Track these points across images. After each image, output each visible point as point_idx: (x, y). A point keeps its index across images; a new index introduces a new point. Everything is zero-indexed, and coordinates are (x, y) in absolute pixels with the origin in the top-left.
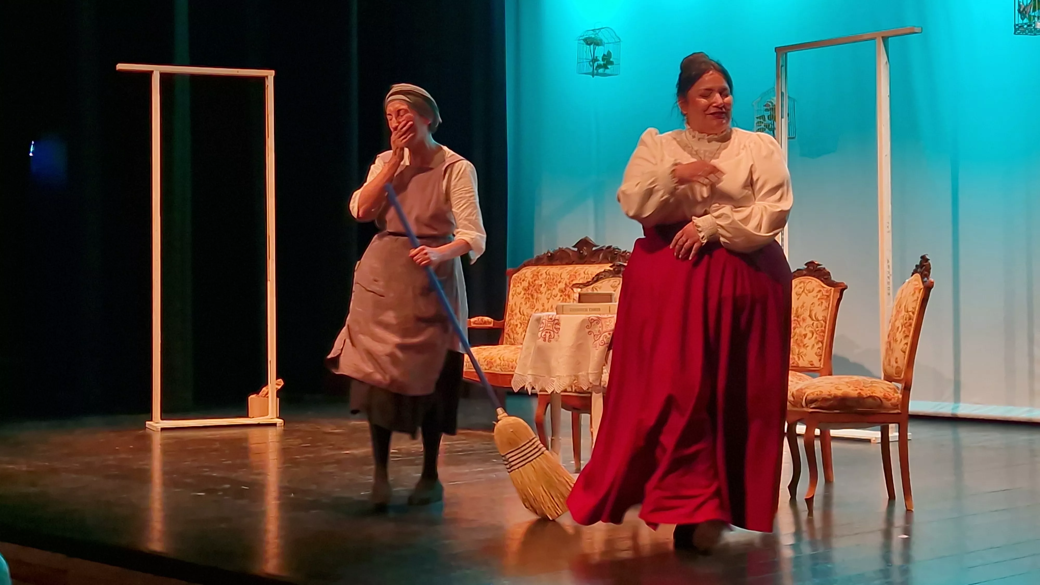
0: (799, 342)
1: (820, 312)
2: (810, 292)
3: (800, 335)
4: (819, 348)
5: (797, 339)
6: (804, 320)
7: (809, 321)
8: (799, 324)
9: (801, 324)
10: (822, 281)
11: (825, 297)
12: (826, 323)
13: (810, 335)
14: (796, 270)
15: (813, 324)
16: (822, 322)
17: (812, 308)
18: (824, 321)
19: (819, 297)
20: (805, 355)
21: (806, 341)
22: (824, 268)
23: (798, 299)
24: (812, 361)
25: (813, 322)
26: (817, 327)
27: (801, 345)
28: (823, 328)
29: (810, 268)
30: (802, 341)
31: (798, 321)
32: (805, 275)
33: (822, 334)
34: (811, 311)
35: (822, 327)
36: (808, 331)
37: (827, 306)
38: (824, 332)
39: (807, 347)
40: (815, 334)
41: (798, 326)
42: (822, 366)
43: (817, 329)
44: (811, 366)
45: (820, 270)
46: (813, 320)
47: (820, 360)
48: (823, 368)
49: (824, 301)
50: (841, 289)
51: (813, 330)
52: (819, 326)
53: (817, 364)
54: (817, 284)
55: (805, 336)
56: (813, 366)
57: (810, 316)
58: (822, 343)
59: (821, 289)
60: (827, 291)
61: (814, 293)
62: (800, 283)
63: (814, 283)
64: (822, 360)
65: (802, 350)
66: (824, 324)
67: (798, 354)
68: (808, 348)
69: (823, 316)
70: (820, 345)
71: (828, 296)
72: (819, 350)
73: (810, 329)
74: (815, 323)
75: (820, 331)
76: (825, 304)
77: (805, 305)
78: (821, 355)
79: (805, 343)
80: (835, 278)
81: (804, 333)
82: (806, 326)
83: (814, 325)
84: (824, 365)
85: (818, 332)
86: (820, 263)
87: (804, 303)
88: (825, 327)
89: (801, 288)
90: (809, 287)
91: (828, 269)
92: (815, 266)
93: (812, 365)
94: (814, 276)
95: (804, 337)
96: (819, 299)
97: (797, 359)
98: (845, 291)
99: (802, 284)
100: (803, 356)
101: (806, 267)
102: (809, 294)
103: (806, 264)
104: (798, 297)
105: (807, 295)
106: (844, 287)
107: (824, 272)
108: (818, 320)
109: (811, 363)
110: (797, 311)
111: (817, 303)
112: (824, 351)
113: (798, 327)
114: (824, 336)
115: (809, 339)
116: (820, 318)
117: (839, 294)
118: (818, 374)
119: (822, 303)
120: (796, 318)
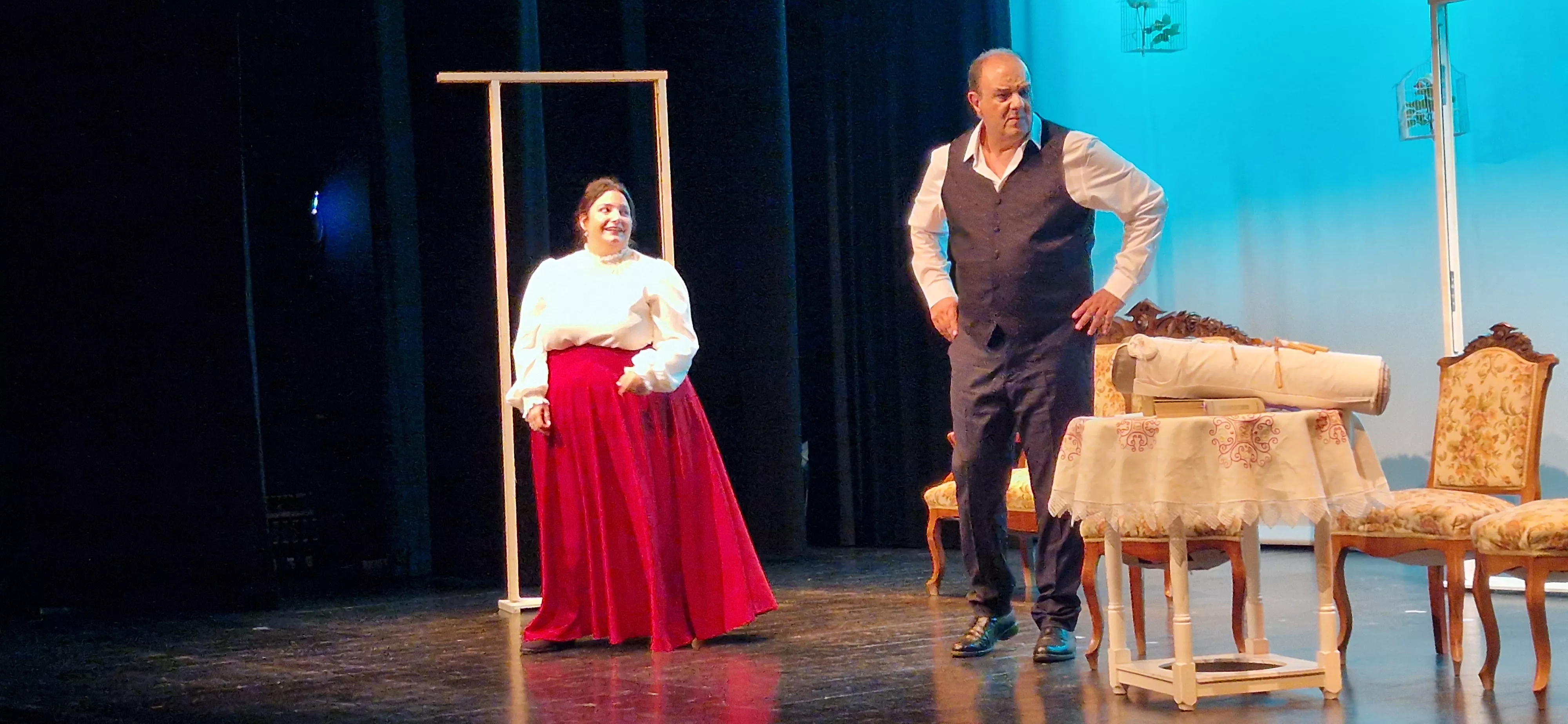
0: (1486, 448)
1: (1518, 400)
2: (1499, 371)
3: (1488, 438)
4: (1519, 457)
5: (1483, 444)
6: (1492, 414)
7: (1500, 416)
8: (1486, 420)
9: (1488, 421)
10: (1519, 354)
11: (1525, 377)
12: (1527, 416)
13: (1502, 437)
14: (1477, 338)
15: (1507, 421)
16: (1521, 416)
17: (1504, 395)
18: (1524, 414)
19: (1514, 378)
20: (1497, 468)
21: (1497, 446)
22: (1521, 334)
23: (1482, 382)
24: (1507, 477)
25: (1507, 416)
26: (1514, 425)
27: (1491, 452)
28: (1524, 426)
29: (1499, 333)
30: (1491, 448)
31: (1483, 416)
32: (1491, 346)
33: (1522, 434)
34: (1502, 400)
35: (1521, 423)
36: (1499, 431)
37: (1528, 392)
38: (1525, 431)
39: (1500, 454)
40: (1511, 434)
41: (1484, 423)
42: (1524, 484)
43: (1513, 428)
44: (1506, 485)
45: (1513, 336)
46: (1507, 414)
47: (1521, 475)
48: (1526, 488)
49: (1523, 384)
50: (1549, 364)
51: (1507, 429)
52: (1517, 421)
53: (1515, 480)
54: (1511, 357)
55: (1496, 438)
56: (1510, 485)
57: (1502, 408)
58: (1523, 448)
59: (1518, 365)
60: (1527, 369)
61: (1507, 373)
62: (1485, 356)
63: (1506, 357)
64: (1525, 475)
65: (1492, 460)
66: (1524, 419)
67: (1486, 467)
68: (1501, 457)
69: (1523, 408)
70: (1520, 451)
71: (1528, 376)
72: (1518, 460)
73: (1503, 427)
74: (1511, 418)
75: (1519, 430)
76: (1525, 388)
77: (1493, 391)
78: (1522, 468)
79: (1495, 450)
80: (1538, 347)
81: (1493, 434)
82: (1496, 424)
83: (1509, 421)
84: (1527, 483)
85: (1516, 433)
86: (1514, 326)
87: (1491, 388)
88: (1526, 425)
89: (1485, 365)
90: (1498, 363)
91: (1527, 334)
92: (1507, 330)
93: (1508, 483)
94: (1505, 347)
95: (1493, 440)
96: (1514, 381)
97: (1484, 475)
98: (1555, 367)
99: (1487, 360)
100: (1494, 470)
101: (1492, 333)
102: (1499, 374)
103: (1492, 329)
104: (1481, 380)
105: (1495, 375)
106: (1554, 362)
107: (1521, 340)
108: (1514, 414)
109: (1507, 480)
110: (1481, 400)
111: (1512, 386)
112: (1526, 461)
113: (1483, 426)
114: (1524, 438)
115: (1503, 443)
116: (1518, 410)
117: (1546, 372)
118: (1518, 497)
119: (1520, 386)
120: (1480, 412)
